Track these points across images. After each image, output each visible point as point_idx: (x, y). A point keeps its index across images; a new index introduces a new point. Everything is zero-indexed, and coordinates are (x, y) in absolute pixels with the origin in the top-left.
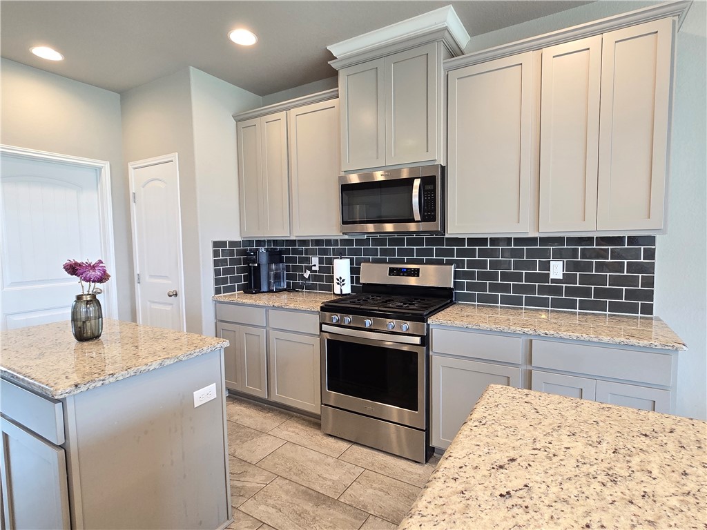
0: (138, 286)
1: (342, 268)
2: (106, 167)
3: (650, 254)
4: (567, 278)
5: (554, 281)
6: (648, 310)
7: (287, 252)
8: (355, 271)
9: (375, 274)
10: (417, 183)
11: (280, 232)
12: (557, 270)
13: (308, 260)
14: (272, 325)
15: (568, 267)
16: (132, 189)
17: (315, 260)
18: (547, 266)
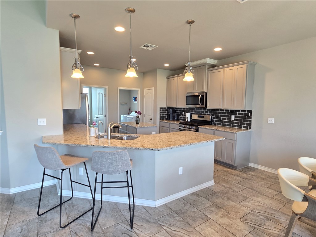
0: (144, 117)
1: (188, 115)
2: (139, 90)
3: (251, 115)
4: (235, 120)
5: (232, 120)
6: (250, 128)
7: (177, 111)
8: (191, 116)
9: (195, 117)
10: (200, 96)
11: (174, 106)
12: (233, 117)
13: (182, 113)
14: (170, 127)
15: (235, 117)
16: (144, 95)
17: (183, 113)
18: (231, 117)
